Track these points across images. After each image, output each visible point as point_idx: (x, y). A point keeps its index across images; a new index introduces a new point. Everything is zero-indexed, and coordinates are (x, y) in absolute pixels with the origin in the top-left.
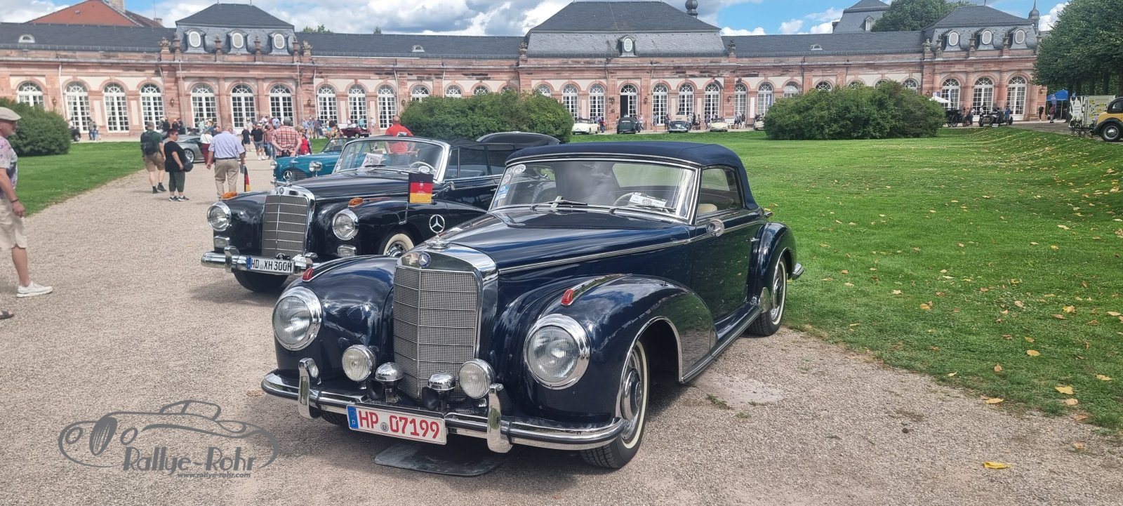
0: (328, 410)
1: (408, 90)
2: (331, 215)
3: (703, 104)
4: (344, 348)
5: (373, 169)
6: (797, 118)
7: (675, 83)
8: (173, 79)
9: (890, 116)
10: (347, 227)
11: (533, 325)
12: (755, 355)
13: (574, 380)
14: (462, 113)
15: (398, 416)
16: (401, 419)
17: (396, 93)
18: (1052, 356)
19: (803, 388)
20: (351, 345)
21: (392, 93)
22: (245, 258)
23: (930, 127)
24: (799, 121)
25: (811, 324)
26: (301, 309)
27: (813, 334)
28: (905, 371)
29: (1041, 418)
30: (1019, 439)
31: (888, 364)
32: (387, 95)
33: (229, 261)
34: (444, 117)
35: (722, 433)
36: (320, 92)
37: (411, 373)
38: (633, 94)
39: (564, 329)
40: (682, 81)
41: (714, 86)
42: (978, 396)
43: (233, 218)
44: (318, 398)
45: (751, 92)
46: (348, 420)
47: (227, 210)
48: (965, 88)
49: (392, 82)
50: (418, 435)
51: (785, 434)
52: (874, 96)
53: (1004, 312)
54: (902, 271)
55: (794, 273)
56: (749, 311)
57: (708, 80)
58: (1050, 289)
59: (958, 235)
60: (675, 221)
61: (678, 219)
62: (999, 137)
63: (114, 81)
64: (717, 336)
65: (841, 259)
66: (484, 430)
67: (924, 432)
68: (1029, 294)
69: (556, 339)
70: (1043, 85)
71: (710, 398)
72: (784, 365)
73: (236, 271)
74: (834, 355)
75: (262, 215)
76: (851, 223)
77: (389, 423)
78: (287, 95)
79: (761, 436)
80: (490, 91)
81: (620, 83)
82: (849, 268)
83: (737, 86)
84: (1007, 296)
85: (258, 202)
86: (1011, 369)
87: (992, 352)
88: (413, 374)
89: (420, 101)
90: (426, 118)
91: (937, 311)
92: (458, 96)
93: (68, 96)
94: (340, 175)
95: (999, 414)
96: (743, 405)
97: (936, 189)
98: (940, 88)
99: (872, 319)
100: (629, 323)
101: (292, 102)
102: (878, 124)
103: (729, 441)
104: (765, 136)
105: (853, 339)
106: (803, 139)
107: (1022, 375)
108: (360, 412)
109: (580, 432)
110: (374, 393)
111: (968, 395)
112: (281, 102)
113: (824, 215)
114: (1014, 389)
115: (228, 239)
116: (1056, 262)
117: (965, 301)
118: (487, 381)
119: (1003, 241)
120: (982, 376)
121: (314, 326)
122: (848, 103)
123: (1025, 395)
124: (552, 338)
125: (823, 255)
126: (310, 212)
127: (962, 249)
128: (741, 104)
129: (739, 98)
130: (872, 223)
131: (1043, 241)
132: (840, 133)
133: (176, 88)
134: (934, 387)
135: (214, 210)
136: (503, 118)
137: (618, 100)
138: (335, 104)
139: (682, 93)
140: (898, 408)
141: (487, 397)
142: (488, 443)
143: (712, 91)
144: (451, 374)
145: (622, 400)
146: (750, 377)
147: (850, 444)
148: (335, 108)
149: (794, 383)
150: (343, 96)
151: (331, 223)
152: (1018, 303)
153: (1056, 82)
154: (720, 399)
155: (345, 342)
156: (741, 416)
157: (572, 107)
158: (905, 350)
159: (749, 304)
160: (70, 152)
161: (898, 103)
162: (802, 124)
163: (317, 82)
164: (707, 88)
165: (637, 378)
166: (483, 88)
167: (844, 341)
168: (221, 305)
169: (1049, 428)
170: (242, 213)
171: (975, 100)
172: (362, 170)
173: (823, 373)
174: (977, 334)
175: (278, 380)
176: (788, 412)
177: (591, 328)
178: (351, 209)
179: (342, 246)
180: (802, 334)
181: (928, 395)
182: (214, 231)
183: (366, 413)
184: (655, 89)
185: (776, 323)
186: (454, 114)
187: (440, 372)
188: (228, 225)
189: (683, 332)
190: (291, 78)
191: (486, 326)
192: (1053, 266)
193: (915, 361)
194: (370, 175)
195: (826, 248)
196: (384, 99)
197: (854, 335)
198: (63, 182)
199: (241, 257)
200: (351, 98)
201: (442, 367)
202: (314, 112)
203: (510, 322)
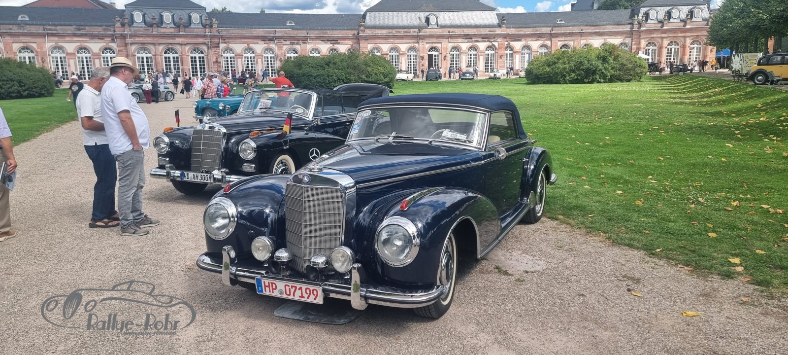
0: (242, 280)
1: (284, 51)
2: (238, 143)
3: (484, 60)
4: (252, 239)
5: (265, 110)
6: (548, 69)
7: (465, 46)
8: (124, 45)
9: (610, 68)
10: (249, 151)
11: (381, 223)
12: (526, 237)
13: (409, 260)
14: (321, 67)
15: (290, 285)
16: (292, 287)
17: (276, 54)
18: (725, 237)
19: (559, 260)
20: (257, 237)
21: (273, 53)
22: (180, 172)
23: (637, 75)
24: (549, 72)
25: (563, 215)
26: (222, 212)
27: (564, 222)
28: (627, 247)
29: (719, 280)
30: (705, 295)
31: (615, 243)
32: (269, 55)
33: (168, 174)
34: (309, 70)
35: (506, 292)
36: (224, 53)
37: (298, 255)
38: (437, 53)
39: (401, 226)
40: (470, 44)
41: (491, 47)
42: (676, 265)
43: (171, 145)
44: (235, 273)
45: (516, 52)
46: (257, 288)
47: (167, 140)
48: (661, 48)
49: (273, 46)
50: (304, 297)
51: (548, 293)
52: (600, 54)
53: (691, 206)
54: (622, 177)
55: (551, 181)
56: (522, 207)
57: (488, 44)
58: (722, 189)
59: (658, 151)
60: (473, 149)
61: (475, 147)
62: (684, 82)
63: (83, 46)
64: (501, 226)
65: (581, 169)
66: (349, 294)
67: (641, 291)
68: (708, 193)
69: (397, 233)
70: (713, 45)
71: (497, 268)
72: (546, 244)
73: (174, 181)
74: (579, 236)
75: (191, 143)
76: (587, 144)
77: (284, 290)
78: (201, 55)
79: (532, 295)
80: (340, 52)
81: (428, 46)
82: (586, 175)
83: (507, 47)
84: (693, 195)
85: (188, 134)
86: (698, 246)
87: (685, 234)
88: (300, 256)
89: (292, 59)
90: (296, 71)
91: (646, 206)
92: (318, 55)
93: (52, 57)
94: (243, 115)
95: (691, 277)
96: (519, 272)
97: (642, 119)
98: (644, 48)
99: (603, 211)
100: (445, 221)
101: (205, 60)
102: (603, 73)
103: (511, 298)
104: (526, 82)
105: (591, 226)
106: (552, 84)
107: (706, 250)
108: (264, 282)
109: (413, 296)
110: (273, 269)
111: (670, 264)
112: (198, 60)
113: (568, 138)
114: (701, 260)
115: (168, 159)
116: (726, 170)
117: (665, 198)
118: (350, 261)
119: (689, 155)
120: (679, 251)
121: (232, 224)
122: (582, 59)
123: (708, 264)
124: (394, 233)
125: (569, 166)
126: (224, 140)
127: (662, 161)
128: (510, 60)
129: (508, 56)
130: (601, 143)
131: (716, 155)
132: (577, 79)
133: (126, 51)
134: (647, 259)
135: (158, 140)
136: (349, 70)
137: (426, 57)
138: (234, 61)
139: (469, 53)
140: (623, 274)
141: (350, 272)
142: (352, 303)
143: (490, 51)
144: (325, 256)
145: (441, 273)
146: (523, 253)
147: (592, 299)
148: (234, 64)
149: (553, 257)
150: (240, 55)
151: (238, 148)
152: (700, 199)
153: (722, 44)
154: (503, 269)
155: (252, 233)
156: (518, 280)
157: (396, 62)
158: (626, 233)
159: (522, 203)
160: (55, 95)
161: (616, 58)
162: (551, 73)
163: (222, 46)
164: (486, 49)
165: (450, 258)
166: (335, 50)
167: (585, 227)
168: (164, 204)
169: (725, 287)
170: (177, 142)
171: (667, 56)
172: (257, 111)
173: (572, 250)
174: (674, 222)
175: (208, 260)
176: (550, 277)
177: (420, 225)
178: (251, 139)
179: (245, 164)
180: (557, 222)
181: (643, 265)
182: (158, 154)
183: (269, 283)
184: (451, 50)
185: (539, 215)
186: (315, 68)
187: (317, 255)
188: (167, 149)
189: (479, 224)
190: (204, 44)
191: (348, 223)
192: (723, 173)
193: (634, 241)
194: (263, 115)
195: (570, 161)
196: (268, 58)
197: (591, 222)
198: (51, 116)
199: (177, 172)
200: (245, 57)
201: (319, 252)
202: (220, 66)
203: (364, 221)
